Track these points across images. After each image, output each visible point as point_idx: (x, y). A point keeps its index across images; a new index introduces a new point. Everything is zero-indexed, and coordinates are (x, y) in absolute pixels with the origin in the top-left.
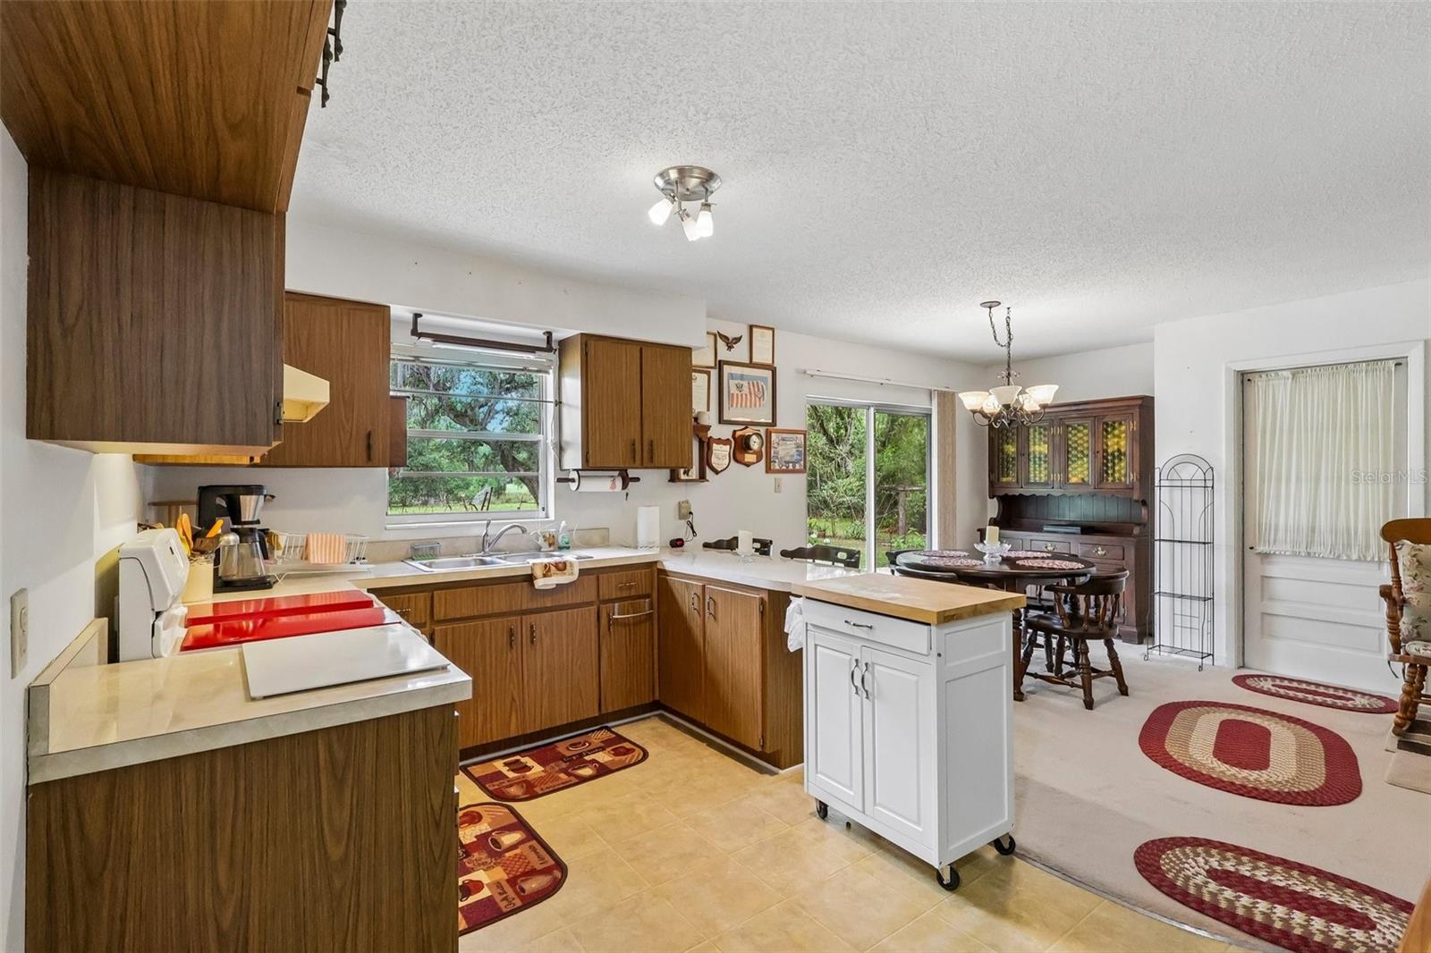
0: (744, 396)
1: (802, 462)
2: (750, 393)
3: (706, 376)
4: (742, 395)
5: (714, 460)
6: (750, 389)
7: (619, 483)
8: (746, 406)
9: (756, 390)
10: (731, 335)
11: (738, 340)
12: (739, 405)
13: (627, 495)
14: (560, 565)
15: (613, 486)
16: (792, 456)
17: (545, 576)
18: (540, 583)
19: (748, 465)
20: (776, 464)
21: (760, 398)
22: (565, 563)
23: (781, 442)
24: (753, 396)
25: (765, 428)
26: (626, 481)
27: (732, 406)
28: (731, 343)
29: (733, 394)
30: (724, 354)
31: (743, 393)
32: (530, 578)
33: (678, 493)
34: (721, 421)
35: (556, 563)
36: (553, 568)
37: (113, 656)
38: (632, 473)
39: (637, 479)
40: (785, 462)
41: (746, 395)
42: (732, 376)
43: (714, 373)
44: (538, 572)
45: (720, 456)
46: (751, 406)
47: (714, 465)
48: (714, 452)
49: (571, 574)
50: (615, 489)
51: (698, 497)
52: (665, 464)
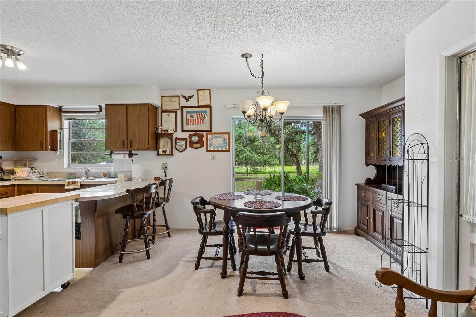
0: (194, 120)
1: (227, 147)
2: (198, 118)
3: (174, 114)
4: (193, 119)
5: (177, 146)
6: (197, 116)
7: (127, 156)
8: (195, 124)
9: (201, 116)
10: (187, 96)
11: (191, 97)
12: (192, 124)
13: (132, 160)
15: (124, 157)
16: (222, 144)
18: (66, 187)
19: (197, 148)
20: (212, 148)
21: (203, 120)
23: (214, 138)
24: (199, 120)
25: (206, 132)
26: (131, 155)
27: (188, 124)
28: (188, 99)
29: (188, 120)
30: (184, 103)
31: (194, 119)
32: (64, 185)
33: (162, 160)
34: (183, 131)
35: (72, 181)
36: (71, 183)
38: (134, 152)
39: (137, 154)
40: (216, 147)
41: (195, 119)
42: (187, 112)
43: (179, 113)
45: (181, 145)
46: (198, 124)
47: (178, 149)
48: (177, 143)
49: (77, 185)
50: (126, 158)
51: (170, 161)
52: (137, 148)
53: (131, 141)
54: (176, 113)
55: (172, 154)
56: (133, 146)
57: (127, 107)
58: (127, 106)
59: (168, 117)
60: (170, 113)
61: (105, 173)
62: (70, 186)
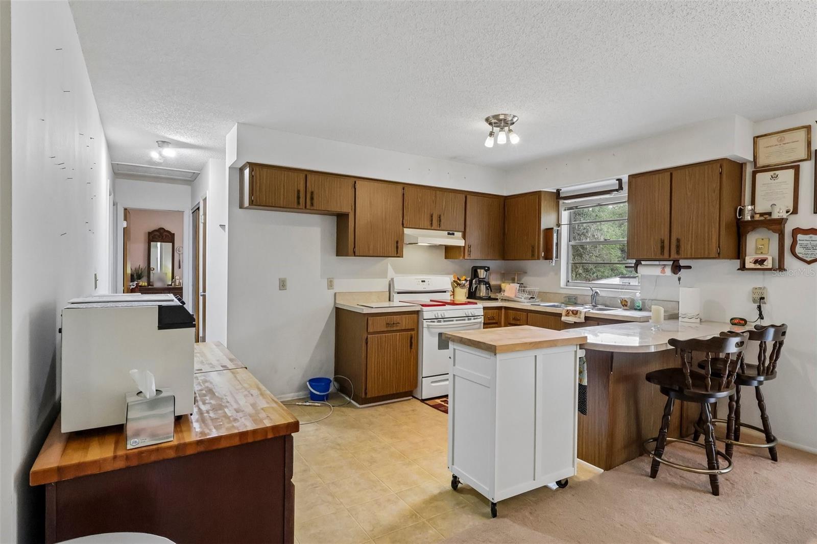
3: (791, 172)
5: (798, 250)
7: (668, 270)
13: (679, 279)
14: (575, 312)
15: (663, 271)
17: (566, 316)
18: (564, 318)
22: (577, 311)
26: (676, 268)
32: (560, 315)
34: (815, 211)
35: (573, 311)
36: (571, 312)
37: (390, 300)
38: (683, 263)
39: (689, 267)
43: (807, 167)
44: (564, 314)
45: (809, 246)
47: (800, 255)
48: (799, 242)
49: (579, 318)
50: (666, 274)
51: (773, 284)
52: (691, 255)
53: (678, 241)
54: (797, 169)
55: (781, 268)
56: (682, 252)
57: (671, 174)
58: (671, 172)
59: (772, 181)
60: (777, 172)
61: (625, 301)
62: (570, 317)
